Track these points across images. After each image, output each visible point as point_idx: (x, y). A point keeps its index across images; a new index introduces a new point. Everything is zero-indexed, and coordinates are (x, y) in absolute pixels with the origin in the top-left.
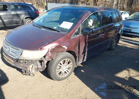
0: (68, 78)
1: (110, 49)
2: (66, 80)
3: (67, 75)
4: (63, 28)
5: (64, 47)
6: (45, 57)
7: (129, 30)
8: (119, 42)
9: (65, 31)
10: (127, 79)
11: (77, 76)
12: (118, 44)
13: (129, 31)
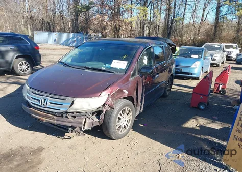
0: (127, 135)
1: (164, 96)
2: (126, 137)
3: (126, 130)
4: (115, 68)
5: (125, 91)
6: (104, 105)
7: (179, 69)
8: (172, 87)
9: (120, 72)
10: (198, 128)
11: (137, 131)
12: (171, 90)
13: (179, 71)
